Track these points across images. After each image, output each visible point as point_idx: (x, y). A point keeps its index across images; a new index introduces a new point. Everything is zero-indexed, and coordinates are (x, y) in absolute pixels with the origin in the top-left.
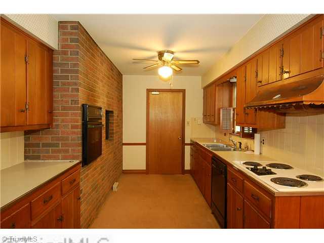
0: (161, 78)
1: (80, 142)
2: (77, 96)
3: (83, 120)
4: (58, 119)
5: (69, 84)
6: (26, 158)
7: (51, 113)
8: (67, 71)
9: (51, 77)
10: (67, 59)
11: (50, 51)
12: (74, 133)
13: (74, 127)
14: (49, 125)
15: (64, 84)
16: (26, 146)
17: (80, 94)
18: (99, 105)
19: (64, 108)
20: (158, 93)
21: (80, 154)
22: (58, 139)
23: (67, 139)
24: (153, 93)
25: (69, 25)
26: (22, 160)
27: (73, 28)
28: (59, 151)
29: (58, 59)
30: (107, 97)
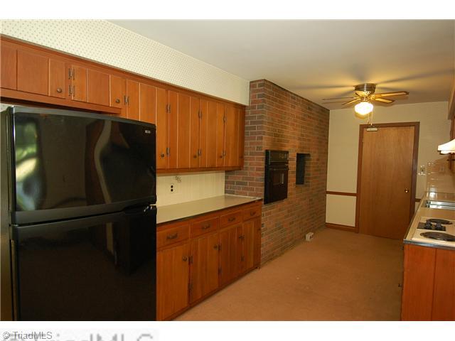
0: (357, 115)
1: (263, 182)
2: (261, 143)
3: (266, 164)
4: (248, 163)
5: (255, 133)
6: (226, 192)
7: (242, 157)
8: (254, 123)
9: (243, 129)
10: (255, 113)
11: (243, 107)
12: (258, 174)
13: (258, 169)
14: (240, 167)
15: (252, 133)
16: (226, 182)
17: (264, 141)
18: (286, 149)
19: (251, 154)
20: (376, 129)
21: (263, 193)
22: (247, 179)
23: (253, 179)
24: (368, 129)
25: (257, 83)
26: (224, 194)
27: (260, 86)
28: (247, 189)
29: (249, 113)
30: (299, 139)
